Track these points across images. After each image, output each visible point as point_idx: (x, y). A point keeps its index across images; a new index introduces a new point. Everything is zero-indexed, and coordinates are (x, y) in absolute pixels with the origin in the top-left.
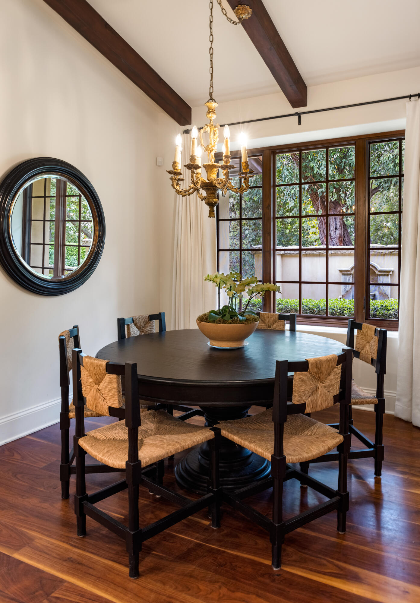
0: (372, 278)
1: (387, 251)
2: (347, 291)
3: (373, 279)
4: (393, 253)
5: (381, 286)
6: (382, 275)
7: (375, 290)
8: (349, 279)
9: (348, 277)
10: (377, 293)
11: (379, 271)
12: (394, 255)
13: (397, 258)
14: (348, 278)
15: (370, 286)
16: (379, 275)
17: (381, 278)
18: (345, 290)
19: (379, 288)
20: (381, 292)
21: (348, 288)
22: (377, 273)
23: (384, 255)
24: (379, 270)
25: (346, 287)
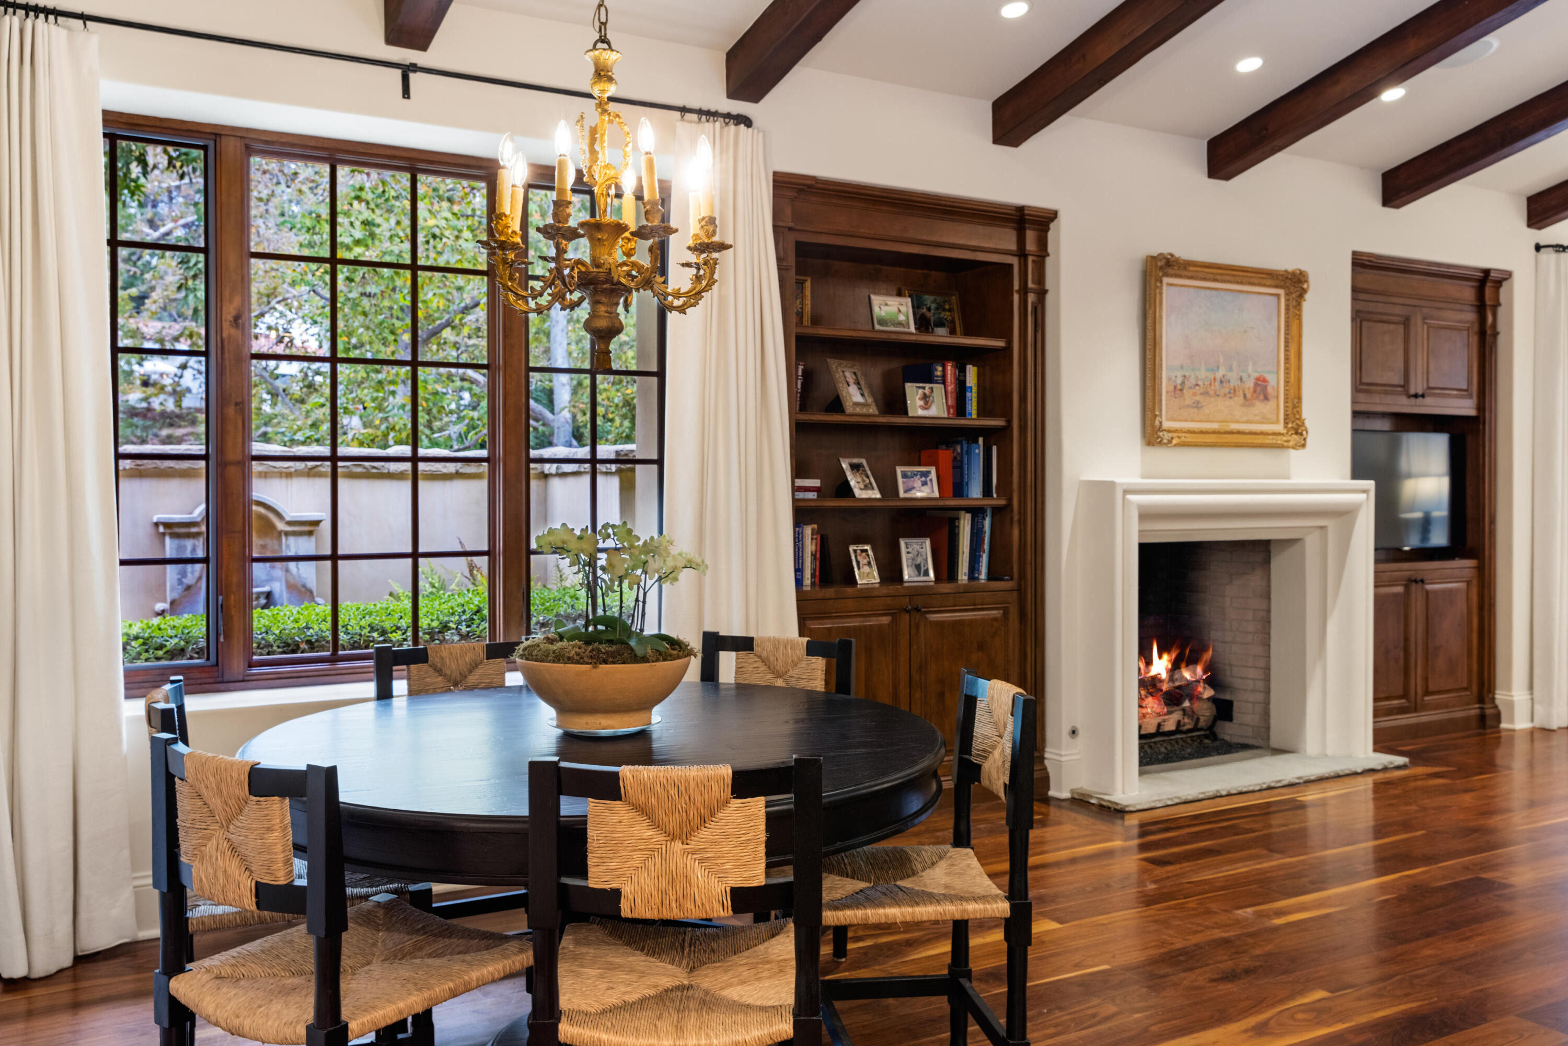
0: (261, 542)
1: (300, 465)
2: (188, 588)
3: (264, 547)
4: (316, 470)
5: (292, 565)
6: (294, 534)
7: (271, 579)
8: (194, 550)
9: (189, 543)
10: (278, 588)
11: (290, 523)
12: (320, 475)
13: (326, 483)
14: (189, 548)
15: (254, 564)
16: (287, 534)
17: (292, 540)
18: (180, 582)
19: (287, 570)
20: (292, 581)
21: (189, 575)
22: (281, 526)
23: (289, 475)
24: (288, 519)
25: (184, 574)
